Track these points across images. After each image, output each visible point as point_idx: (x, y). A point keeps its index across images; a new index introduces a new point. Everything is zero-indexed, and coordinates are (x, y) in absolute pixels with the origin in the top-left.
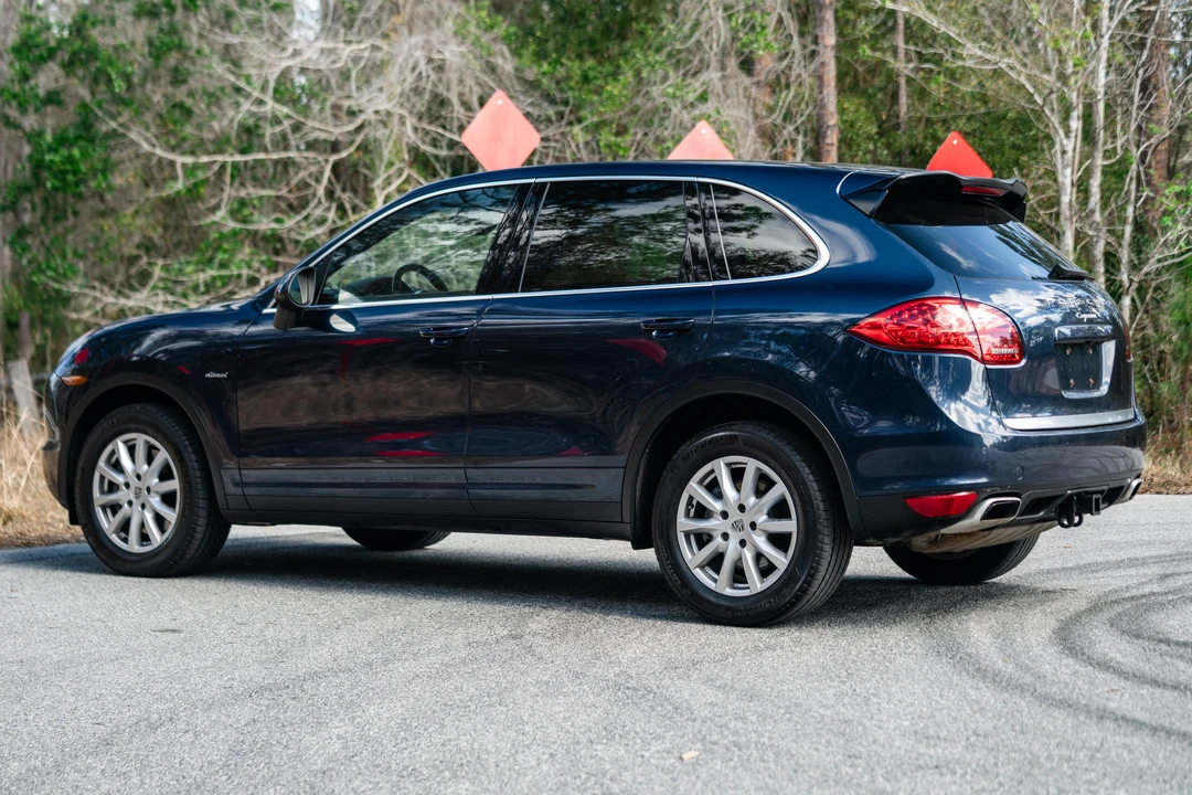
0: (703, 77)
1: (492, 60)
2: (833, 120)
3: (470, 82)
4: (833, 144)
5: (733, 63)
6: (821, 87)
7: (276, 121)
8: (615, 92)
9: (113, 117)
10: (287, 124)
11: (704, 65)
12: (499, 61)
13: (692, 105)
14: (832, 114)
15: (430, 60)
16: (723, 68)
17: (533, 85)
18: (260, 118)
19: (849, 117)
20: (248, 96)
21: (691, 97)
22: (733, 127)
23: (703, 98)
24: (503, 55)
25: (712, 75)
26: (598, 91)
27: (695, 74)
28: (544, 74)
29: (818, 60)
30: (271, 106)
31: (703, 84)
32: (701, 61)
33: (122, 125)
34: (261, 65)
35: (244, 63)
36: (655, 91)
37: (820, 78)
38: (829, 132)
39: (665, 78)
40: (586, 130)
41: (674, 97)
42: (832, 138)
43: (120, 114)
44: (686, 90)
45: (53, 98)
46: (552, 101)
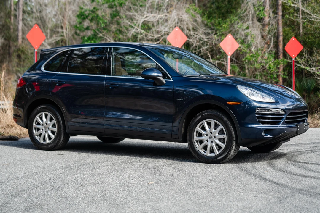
0: (247, 23)
1: (196, 19)
2: (281, 34)
3: (190, 24)
4: (281, 40)
5: (255, 20)
6: (278, 25)
7: (141, 34)
8: (225, 27)
9: (101, 32)
10: (144, 34)
11: (248, 20)
12: (198, 19)
13: (245, 30)
14: (281, 32)
15: (179, 19)
16: (253, 20)
17: (206, 25)
18: (138, 33)
19: (287, 33)
20: (134, 28)
21: (244, 28)
22: (255, 35)
23: (247, 28)
24: (199, 17)
25: (250, 22)
26: (221, 26)
27: (246, 22)
28: (208, 22)
29: (277, 19)
30: (140, 30)
31: (247, 25)
32: (247, 18)
33: (103, 35)
34: (138, 20)
35: (134, 20)
36: (235, 26)
37: (278, 23)
38: (280, 37)
39: (238, 23)
40: (218, 36)
41: (240, 28)
42: (281, 38)
43: (103, 32)
44: (243, 26)
45: (87, 28)
46: (212, 29)
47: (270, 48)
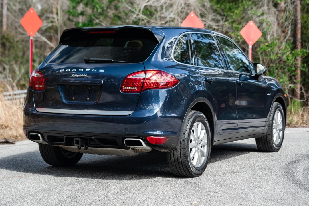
0: (262, 9)
1: (204, 3)
2: (299, 21)
3: (197, 9)
4: (299, 28)
5: (271, 5)
6: (296, 11)
7: (143, 20)
8: (238, 12)
9: (97, 18)
10: (146, 21)
11: (263, 5)
12: (206, 4)
13: (259, 16)
14: (299, 19)
15: (185, 3)
16: (268, 6)
17: (215, 11)
18: (139, 19)
19: (305, 20)
20: (135, 13)
21: (259, 14)
22: (270, 23)
23: (262, 14)
24: (207, 2)
25: (265, 8)
26: (233, 12)
27: (260, 8)
28: (218, 7)
29: (295, 4)
30: (141, 16)
31: (262, 10)
32: (262, 4)
33: (100, 21)
34: (138, 5)
35: (134, 4)
36: (249, 12)
37: (296, 9)
38: (298, 24)
39: (252, 9)
40: (229, 23)
41: (254, 14)
42: (299, 26)
43: (100, 18)
44: (258, 12)
45: (82, 14)
46: (221, 15)
47: (287, 38)
